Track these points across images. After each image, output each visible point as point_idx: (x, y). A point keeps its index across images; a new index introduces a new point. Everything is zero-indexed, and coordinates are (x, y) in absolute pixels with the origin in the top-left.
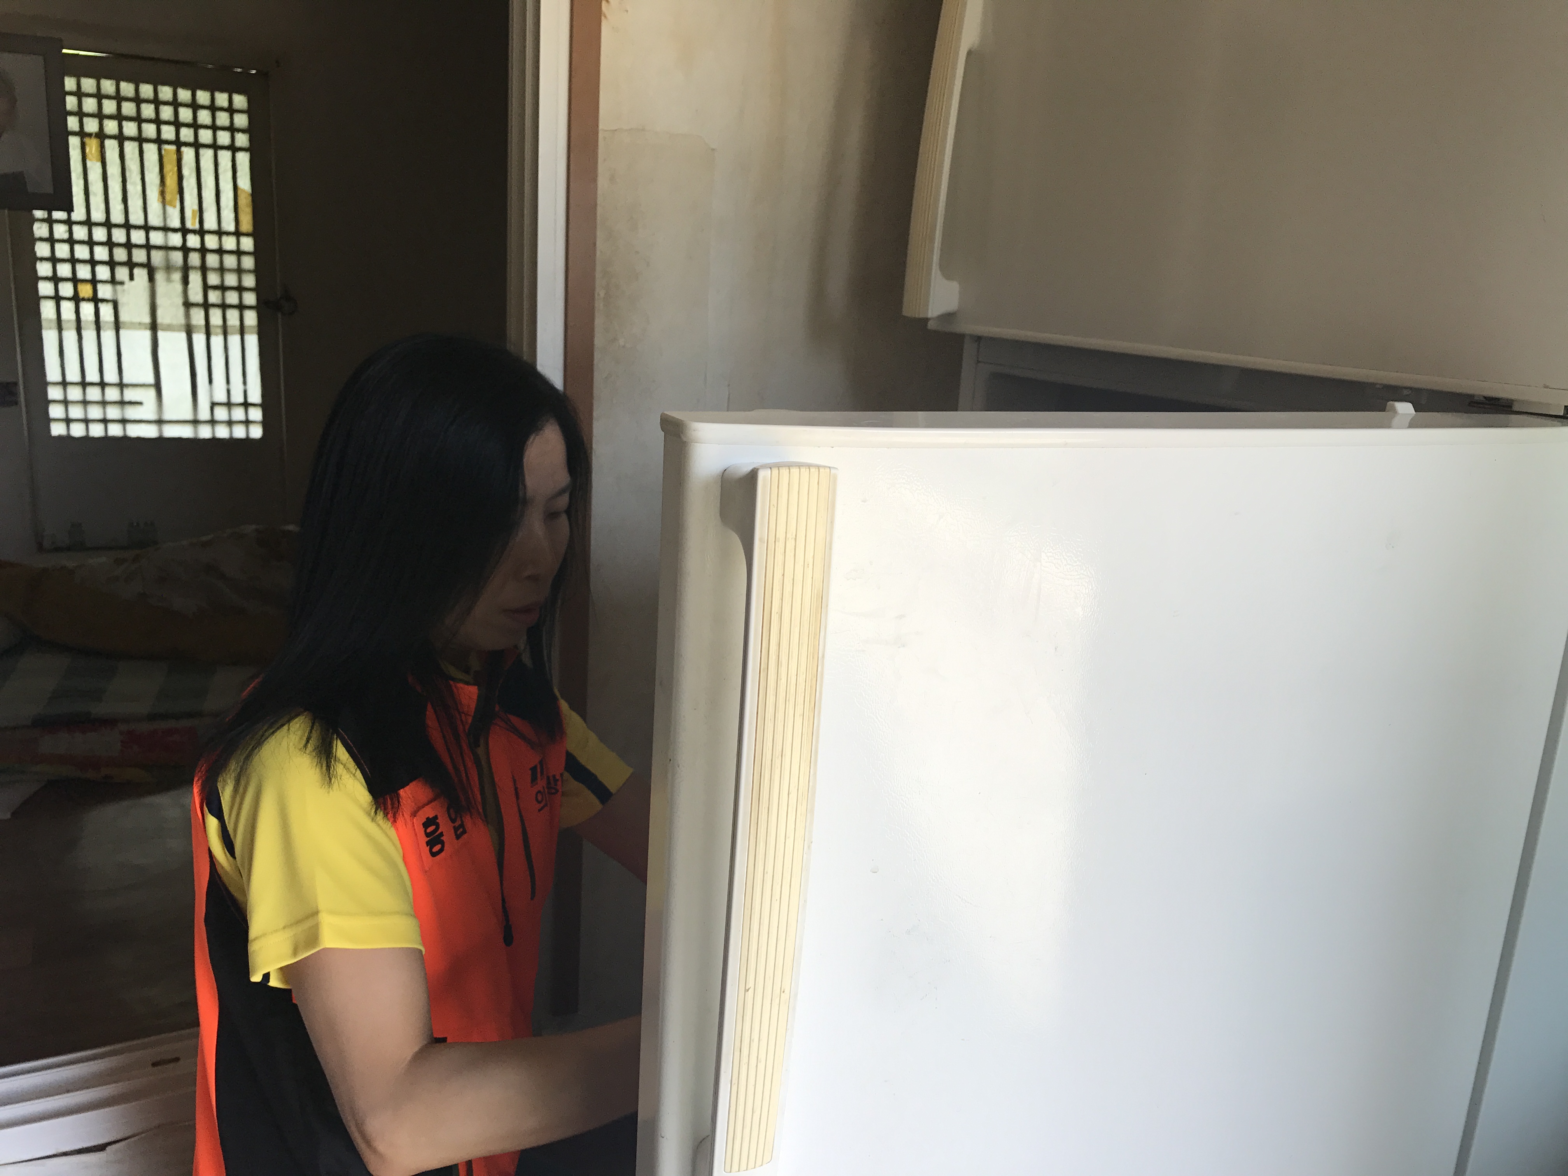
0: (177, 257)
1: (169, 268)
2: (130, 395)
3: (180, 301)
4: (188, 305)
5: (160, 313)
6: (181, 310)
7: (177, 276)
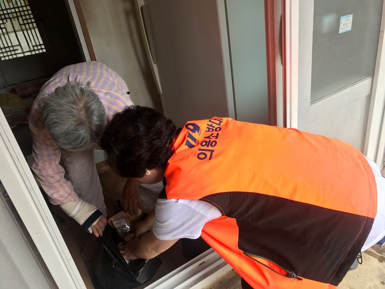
0: (15, 15)
1: (14, 18)
2: (15, 48)
3: (18, 24)
4: (20, 25)
5: (15, 28)
6: (19, 26)
7: (16, 19)
